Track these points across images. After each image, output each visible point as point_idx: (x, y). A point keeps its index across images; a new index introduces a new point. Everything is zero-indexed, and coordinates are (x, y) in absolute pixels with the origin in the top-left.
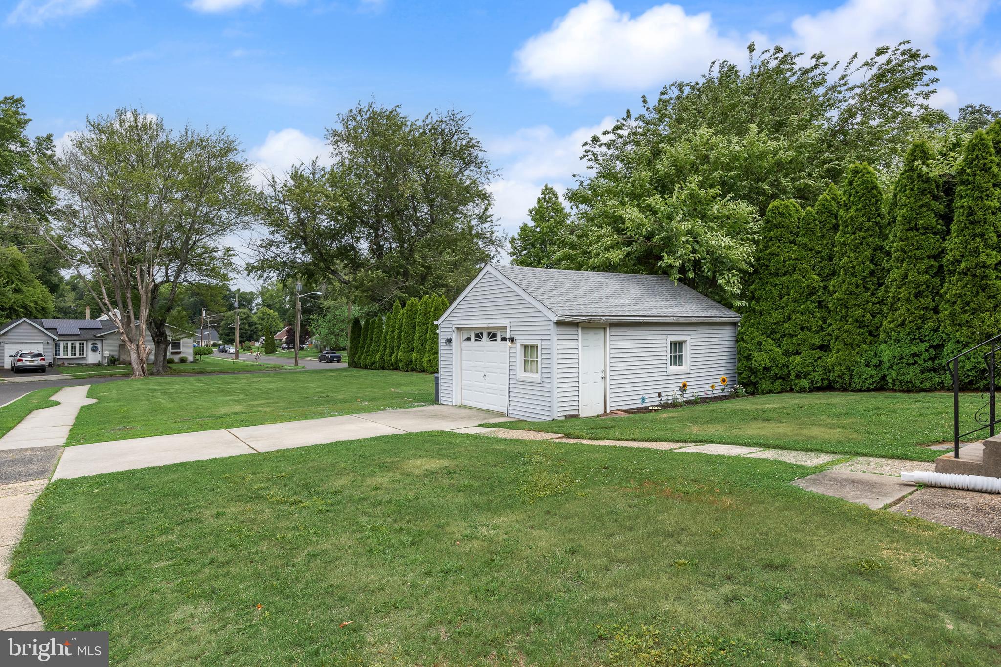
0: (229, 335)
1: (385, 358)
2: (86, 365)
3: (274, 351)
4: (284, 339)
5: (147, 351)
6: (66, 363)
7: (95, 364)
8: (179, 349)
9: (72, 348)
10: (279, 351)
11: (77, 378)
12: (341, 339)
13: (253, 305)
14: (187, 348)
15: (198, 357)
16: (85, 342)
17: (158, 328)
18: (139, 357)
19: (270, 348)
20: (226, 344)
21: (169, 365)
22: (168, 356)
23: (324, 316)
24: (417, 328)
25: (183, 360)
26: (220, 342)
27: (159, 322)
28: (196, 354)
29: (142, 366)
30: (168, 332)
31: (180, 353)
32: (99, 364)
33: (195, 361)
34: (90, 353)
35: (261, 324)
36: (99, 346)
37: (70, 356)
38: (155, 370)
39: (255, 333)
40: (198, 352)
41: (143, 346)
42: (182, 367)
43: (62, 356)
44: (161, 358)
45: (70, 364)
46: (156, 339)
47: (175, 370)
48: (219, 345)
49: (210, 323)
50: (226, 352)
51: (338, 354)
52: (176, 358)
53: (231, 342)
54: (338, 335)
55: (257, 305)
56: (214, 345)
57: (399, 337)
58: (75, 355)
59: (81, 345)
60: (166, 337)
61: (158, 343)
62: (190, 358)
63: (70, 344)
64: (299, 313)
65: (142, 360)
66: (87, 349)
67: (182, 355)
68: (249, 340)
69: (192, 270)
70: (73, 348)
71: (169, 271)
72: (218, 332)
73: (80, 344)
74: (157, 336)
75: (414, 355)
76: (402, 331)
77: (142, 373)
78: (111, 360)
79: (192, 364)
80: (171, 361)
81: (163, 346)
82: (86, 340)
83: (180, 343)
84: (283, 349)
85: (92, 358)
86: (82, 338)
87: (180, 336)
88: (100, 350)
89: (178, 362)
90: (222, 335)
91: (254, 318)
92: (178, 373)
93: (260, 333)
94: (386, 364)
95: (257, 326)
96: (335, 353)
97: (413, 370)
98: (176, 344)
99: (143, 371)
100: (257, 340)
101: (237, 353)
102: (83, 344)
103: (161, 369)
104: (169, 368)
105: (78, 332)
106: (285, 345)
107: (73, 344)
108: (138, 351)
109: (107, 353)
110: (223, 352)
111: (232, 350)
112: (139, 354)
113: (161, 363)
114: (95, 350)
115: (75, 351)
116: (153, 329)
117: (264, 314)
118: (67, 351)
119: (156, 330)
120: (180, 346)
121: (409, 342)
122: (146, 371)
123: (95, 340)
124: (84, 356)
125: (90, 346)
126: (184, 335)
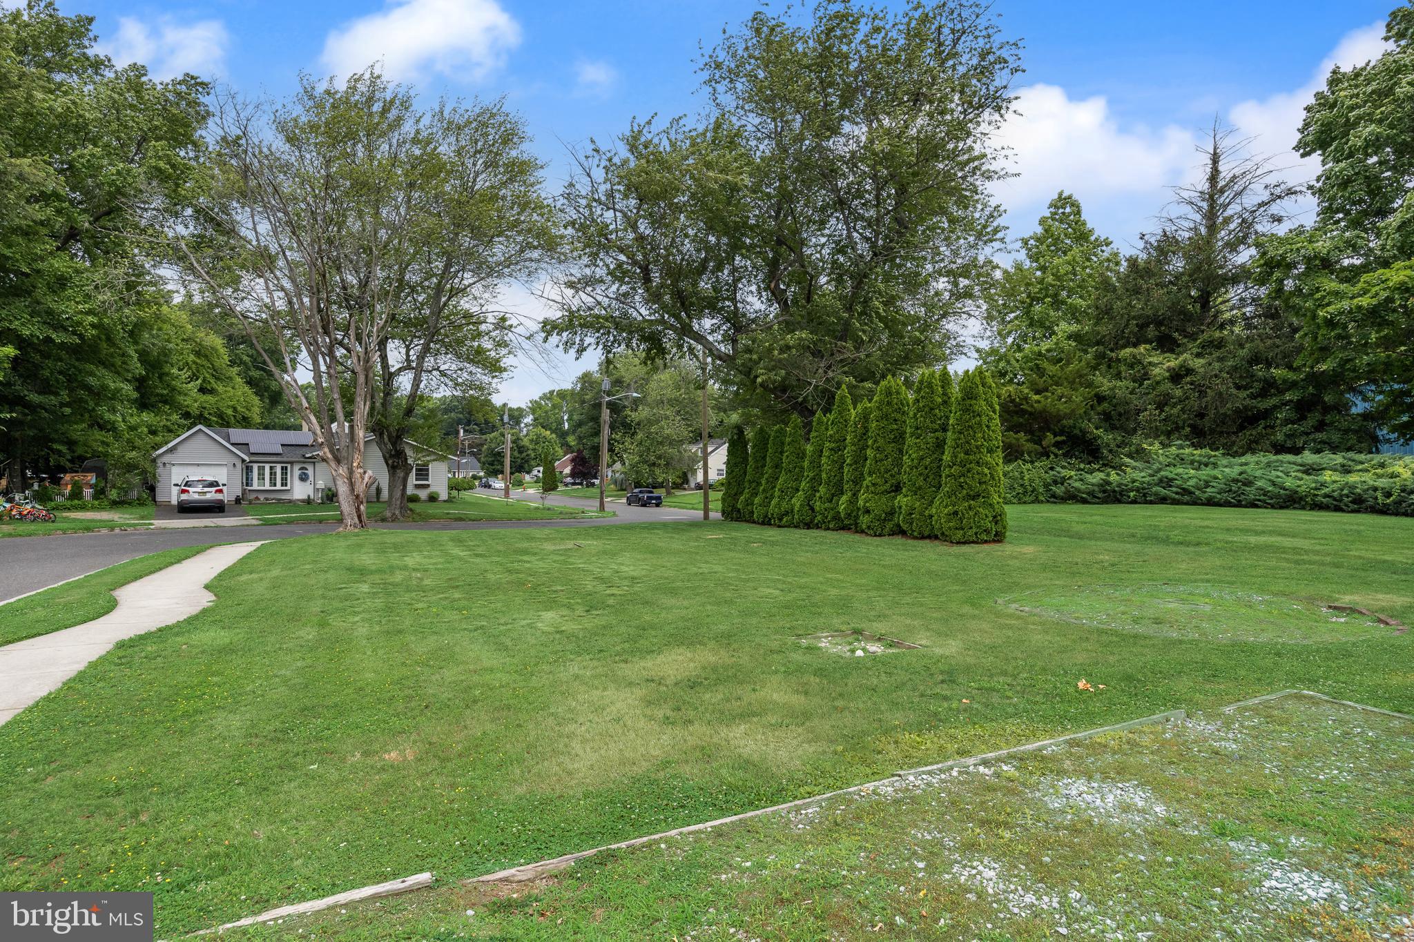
0: (493, 465)
1: (818, 506)
2: (290, 501)
3: (554, 488)
4: (567, 470)
5: (366, 479)
6: (262, 497)
7: (303, 501)
8: (427, 480)
9: (271, 474)
10: (561, 488)
11: (267, 523)
12: (657, 471)
13: (522, 425)
14: (439, 478)
15: (454, 493)
16: (289, 466)
17: (394, 444)
18: (352, 490)
19: (550, 484)
20: (490, 476)
21: (411, 505)
22: (410, 490)
23: (633, 434)
24: (910, 441)
25: (433, 498)
26: (482, 474)
27: (394, 434)
28: (451, 488)
29: (358, 509)
30: (409, 452)
31: (428, 486)
32: (308, 501)
33: (450, 500)
34: (297, 482)
35: (534, 450)
36: (310, 472)
37: (267, 487)
38: (388, 514)
39: (527, 461)
40: (454, 486)
41: (361, 471)
42: (431, 509)
43: (255, 486)
44: (398, 494)
45: (267, 499)
46: (390, 462)
47: (419, 514)
48: (480, 478)
49: (469, 448)
50: (490, 487)
51: (657, 492)
52: (423, 494)
53: (495, 473)
54: (654, 464)
55: (526, 425)
56: (474, 477)
57: (860, 458)
58: (275, 485)
59: (284, 469)
60: (406, 459)
61: (393, 469)
62: (444, 495)
63: (267, 467)
64: (607, 427)
65: (357, 497)
66: (292, 476)
67: (432, 489)
68: (520, 472)
69: (446, 353)
70: (273, 474)
71: (412, 352)
72: (479, 461)
73: (282, 468)
74: (391, 456)
75: (903, 500)
76: (865, 447)
77: (357, 521)
78: (327, 495)
79: (447, 505)
80: (414, 499)
81: (401, 474)
82: (292, 463)
83: (428, 470)
84: (566, 485)
85: (300, 491)
86: (285, 459)
87: (428, 458)
88: (311, 478)
89: (425, 501)
90: (484, 464)
91: (526, 442)
92: (423, 521)
93: (533, 463)
94: (819, 518)
95: (529, 452)
96: (652, 492)
97: (900, 532)
98: (423, 473)
99: (359, 517)
100: (528, 472)
101: (507, 491)
102: (286, 468)
103: (397, 512)
104: (411, 510)
105: (280, 450)
106: (569, 480)
107: (271, 468)
108: (350, 479)
109: (321, 484)
110: (485, 487)
111: (498, 484)
112: (352, 485)
113: (399, 502)
114: (304, 478)
115: (275, 479)
116: (385, 445)
117: (538, 436)
118: (264, 479)
119: (390, 446)
120: (428, 475)
121: (887, 471)
122: (364, 518)
123: (304, 462)
124: (288, 488)
125: (297, 472)
126: (433, 457)
